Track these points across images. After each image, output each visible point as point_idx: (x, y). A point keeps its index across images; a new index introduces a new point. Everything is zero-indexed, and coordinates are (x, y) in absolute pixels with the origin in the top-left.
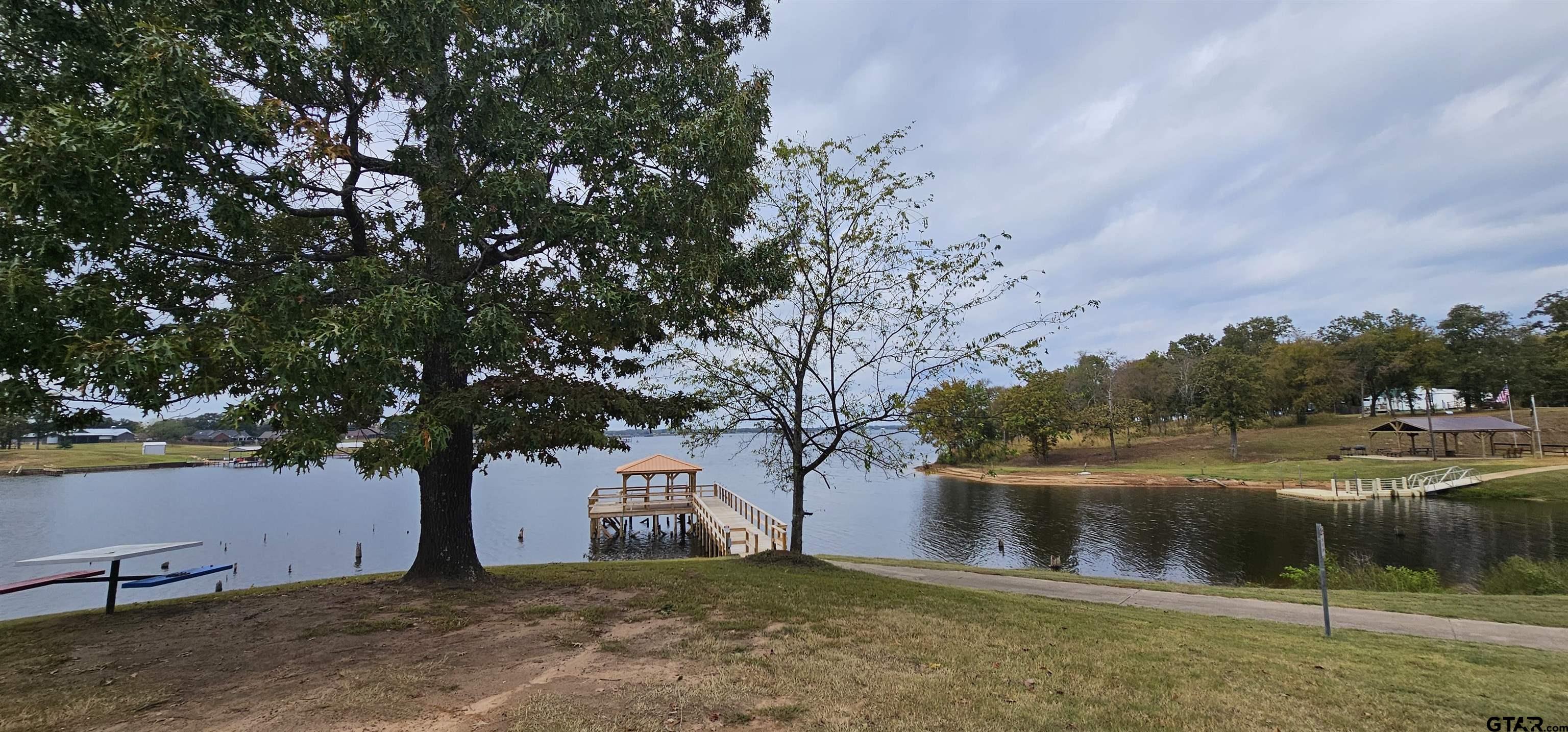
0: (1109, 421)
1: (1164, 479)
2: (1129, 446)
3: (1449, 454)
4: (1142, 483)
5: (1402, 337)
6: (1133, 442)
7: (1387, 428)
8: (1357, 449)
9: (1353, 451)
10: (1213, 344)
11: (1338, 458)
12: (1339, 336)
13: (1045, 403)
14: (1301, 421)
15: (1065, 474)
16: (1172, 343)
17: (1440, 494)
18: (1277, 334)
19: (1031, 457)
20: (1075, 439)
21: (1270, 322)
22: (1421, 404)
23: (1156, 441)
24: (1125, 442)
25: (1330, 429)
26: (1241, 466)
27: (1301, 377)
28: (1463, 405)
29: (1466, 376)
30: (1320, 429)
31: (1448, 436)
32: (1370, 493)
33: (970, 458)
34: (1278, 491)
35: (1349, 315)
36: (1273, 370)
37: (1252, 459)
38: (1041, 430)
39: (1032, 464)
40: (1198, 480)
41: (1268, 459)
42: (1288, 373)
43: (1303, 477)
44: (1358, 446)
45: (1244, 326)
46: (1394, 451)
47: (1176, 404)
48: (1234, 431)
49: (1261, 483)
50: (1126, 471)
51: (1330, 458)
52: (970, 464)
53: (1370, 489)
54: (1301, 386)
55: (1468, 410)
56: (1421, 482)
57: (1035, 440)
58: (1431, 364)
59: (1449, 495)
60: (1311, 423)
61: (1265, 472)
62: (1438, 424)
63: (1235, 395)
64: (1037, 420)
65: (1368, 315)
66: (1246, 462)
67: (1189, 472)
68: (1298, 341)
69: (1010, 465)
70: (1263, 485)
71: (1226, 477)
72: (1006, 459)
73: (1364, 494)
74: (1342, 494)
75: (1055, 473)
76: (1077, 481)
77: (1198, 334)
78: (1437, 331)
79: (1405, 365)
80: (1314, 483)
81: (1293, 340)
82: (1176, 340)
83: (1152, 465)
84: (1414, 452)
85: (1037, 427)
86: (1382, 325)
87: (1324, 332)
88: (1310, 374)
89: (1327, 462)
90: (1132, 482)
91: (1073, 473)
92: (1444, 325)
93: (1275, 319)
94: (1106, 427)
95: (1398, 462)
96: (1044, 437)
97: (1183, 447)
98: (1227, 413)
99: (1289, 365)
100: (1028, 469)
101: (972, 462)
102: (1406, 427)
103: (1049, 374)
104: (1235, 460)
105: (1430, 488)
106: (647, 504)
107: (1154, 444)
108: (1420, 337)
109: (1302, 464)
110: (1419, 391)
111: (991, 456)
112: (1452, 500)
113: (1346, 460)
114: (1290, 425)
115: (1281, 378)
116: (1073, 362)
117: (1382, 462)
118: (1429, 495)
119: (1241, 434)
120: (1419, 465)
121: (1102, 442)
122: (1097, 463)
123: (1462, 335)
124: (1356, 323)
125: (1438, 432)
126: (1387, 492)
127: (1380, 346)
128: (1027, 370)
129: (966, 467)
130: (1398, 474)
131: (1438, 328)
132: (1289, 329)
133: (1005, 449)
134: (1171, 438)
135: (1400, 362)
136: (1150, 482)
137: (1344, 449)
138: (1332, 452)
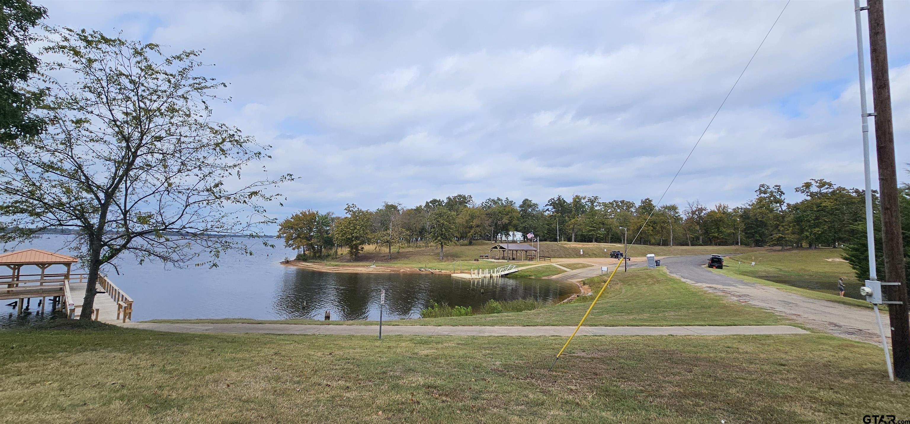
0: (389, 239)
1: (408, 269)
2: (398, 252)
3: (513, 259)
4: (399, 271)
5: (507, 209)
6: (401, 250)
7: (496, 248)
8: (485, 256)
10: (443, 205)
11: (478, 260)
12: (488, 207)
13: (358, 227)
14: (470, 244)
15: (363, 266)
16: (427, 202)
17: (506, 276)
18: (466, 203)
19: (349, 258)
20: (368, 248)
21: (464, 197)
22: (510, 238)
23: (411, 250)
24: (397, 250)
25: (479, 247)
26: (442, 263)
27: (472, 223)
28: (522, 239)
29: (525, 228)
30: (476, 247)
31: (515, 252)
32: (483, 275)
33: (317, 256)
34: (452, 275)
35: (492, 198)
36: (460, 220)
37: (448, 260)
38: (354, 243)
39: (349, 261)
40: (423, 270)
41: (454, 260)
42: (467, 221)
43: (463, 268)
45: (455, 198)
46: (497, 257)
47: (422, 232)
48: (442, 246)
49: (448, 271)
50: (393, 265)
51: (475, 260)
52: (314, 261)
53: (484, 274)
54: (471, 227)
55: (525, 242)
56: (500, 270)
57: (352, 247)
58: (515, 222)
59: (508, 276)
60: (473, 245)
61: (450, 266)
62: (512, 247)
63: (443, 230)
64: (353, 237)
65: (499, 199)
66: (445, 261)
67: (420, 266)
68: (473, 207)
69: (338, 261)
70: (448, 272)
71: (435, 268)
72: (335, 257)
73: (481, 276)
74: (474, 276)
75: (359, 266)
76: (368, 270)
77: (438, 199)
78: (518, 208)
79: (507, 222)
80: (467, 271)
81: (471, 206)
82: (429, 201)
83: (407, 262)
84: (503, 258)
85: (353, 241)
86: (502, 204)
88: (476, 222)
89: (474, 262)
90: (393, 271)
91: (367, 266)
92: (520, 207)
93: (466, 196)
94: (387, 242)
95: (497, 262)
96: (356, 247)
97: (421, 254)
98: (439, 238)
99: (468, 218)
100: (345, 264)
101: (316, 259)
102: (501, 248)
103: (363, 212)
104: (441, 261)
105: (503, 273)
107: (410, 252)
108: (513, 210)
109: (466, 263)
110: (511, 233)
111: (328, 256)
112: (509, 278)
113: (481, 261)
114: (466, 245)
115: (464, 223)
116: (381, 207)
117: (491, 262)
118: (502, 276)
119: (445, 248)
120: (502, 264)
121: (385, 250)
122: (382, 261)
123: (525, 211)
124: (495, 202)
125: (510, 250)
126: (489, 275)
127: (500, 212)
128: (351, 209)
129: (311, 262)
130: (493, 267)
132: (471, 201)
133: (336, 252)
134: (418, 249)
135: (505, 220)
136: (402, 271)
137: (481, 256)
138: (477, 258)
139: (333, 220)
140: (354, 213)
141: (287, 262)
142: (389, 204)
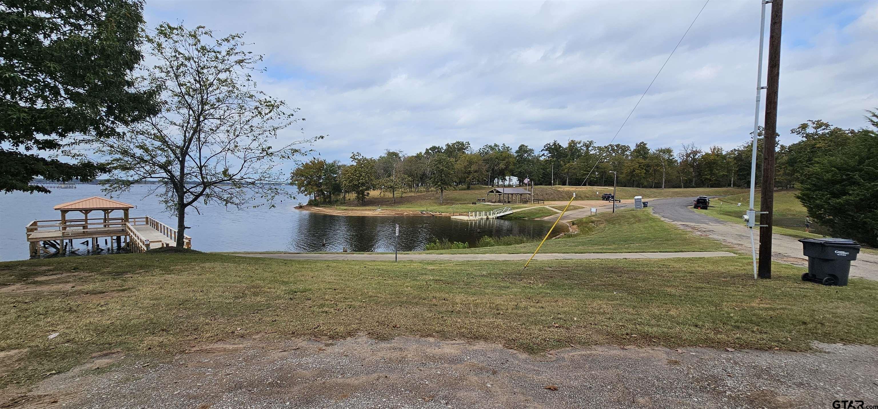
0: (392, 185)
1: (411, 212)
2: (401, 197)
3: (509, 202)
4: (402, 214)
5: (504, 155)
6: (404, 195)
7: (492, 192)
8: (483, 200)
9: (481, 201)
10: (443, 151)
11: (475, 204)
12: (486, 153)
13: (363, 174)
14: (468, 188)
15: (370, 210)
16: (427, 149)
17: (501, 218)
18: (464, 150)
19: (356, 202)
20: (374, 193)
21: (462, 144)
22: (507, 183)
23: (413, 195)
24: (400, 195)
25: (477, 192)
26: (442, 207)
27: (470, 169)
28: (518, 183)
29: (520, 172)
30: (473, 191)
31: (510, 196)
32: (480, 217)
33: (328, 202)
34: (451, 217)
35: (489, 144)
36: (459, 166)
37: (447, 203)
38: (361, 188)
39: (357, 205)
40: (425, 213)
41: (453, 204)
42: (465, 167)
43: (461, 211)
44: (483, 199)
45: (453, 144)
46: (493, 201)
47: (423, 178)
48: (442, 191)
49: (447, 214)
50: (397, 209)
51: (473, 203)
52: (325, 205)
54: (470, 173)
55: (520, 186)
56: (496, 213)
57: (358, 193)
58: (511, 167)
59: (503, 218)
60: (471, 189)
61: (450, 210)
62: (508, 191)
63: (443, 175)
64: (359, 183)
65: (496, 145)
66: (445, 205)
67: (422, 209)
68: (471, 154)
69: (346, 206)
70: (448, 214)
71: (435, 211)
72: (344, 202)
73: (478, 217)
74: (471, 218)
75: (366, 210)
76: (375, 213)
77: (437, 146)
78: (514, 154)
79: (504, 167)
80: (465, 214)
81: (469, 153)
84: (500, 201)
85: (359, 187)
86: (499, 149)
87: (481, 150)
88: (473, 168)
89: (472, 205)
90: (398, 214)
91: (373, 210)
92: (517, 152)
93: (464, 143)
94: (391, 187)
95: (493, 205)
96: (362, 192)
97: (423, 198)
98: (439, 183)
99: (466, 164)
100: (354, 208)
101: (326, 204)
102: (498, 192)
103: (367, 160)
104: (441, 204)
105: (498, 215)
106: (85, 230)
107: (411, 196)
108: (510, 156)
109: (464, 206)
110: (507, 178)
111: (337, 201)
112: (505, 219)
113: (478, 204)
114: (465, 189)
115: (463, 169)
116: (384, 154)
117: (488, 205)
118: (498, 218)
119: (445, 192)
120: (498, 206)
121: (389, 195)
122: (387, 205)
123: (521, 156)
124: (492, 148)
125: (506, 194)
126: (486, 217)
127: (497, 158)
128: (356, 157)
129: (322, 207)
130: (489, 210)
131: (515, 153)
132: (469, 148)
133: (344, 197)
134: (420, 194)
135: (502, 166)
136: (405, 213)
137: (478, 200)
138: (475, 201)
139: (339, 167)
140: (359, 160)
141: (301, 207)
142: (391, 151)
